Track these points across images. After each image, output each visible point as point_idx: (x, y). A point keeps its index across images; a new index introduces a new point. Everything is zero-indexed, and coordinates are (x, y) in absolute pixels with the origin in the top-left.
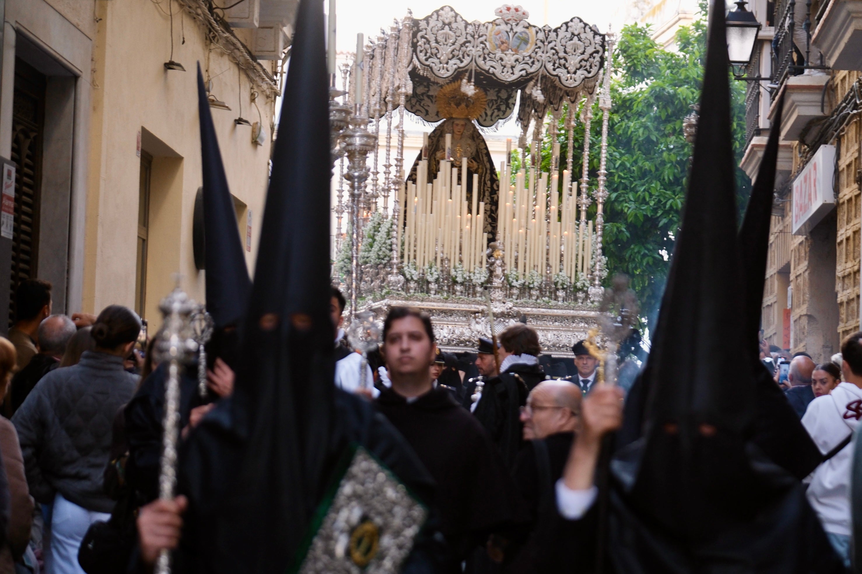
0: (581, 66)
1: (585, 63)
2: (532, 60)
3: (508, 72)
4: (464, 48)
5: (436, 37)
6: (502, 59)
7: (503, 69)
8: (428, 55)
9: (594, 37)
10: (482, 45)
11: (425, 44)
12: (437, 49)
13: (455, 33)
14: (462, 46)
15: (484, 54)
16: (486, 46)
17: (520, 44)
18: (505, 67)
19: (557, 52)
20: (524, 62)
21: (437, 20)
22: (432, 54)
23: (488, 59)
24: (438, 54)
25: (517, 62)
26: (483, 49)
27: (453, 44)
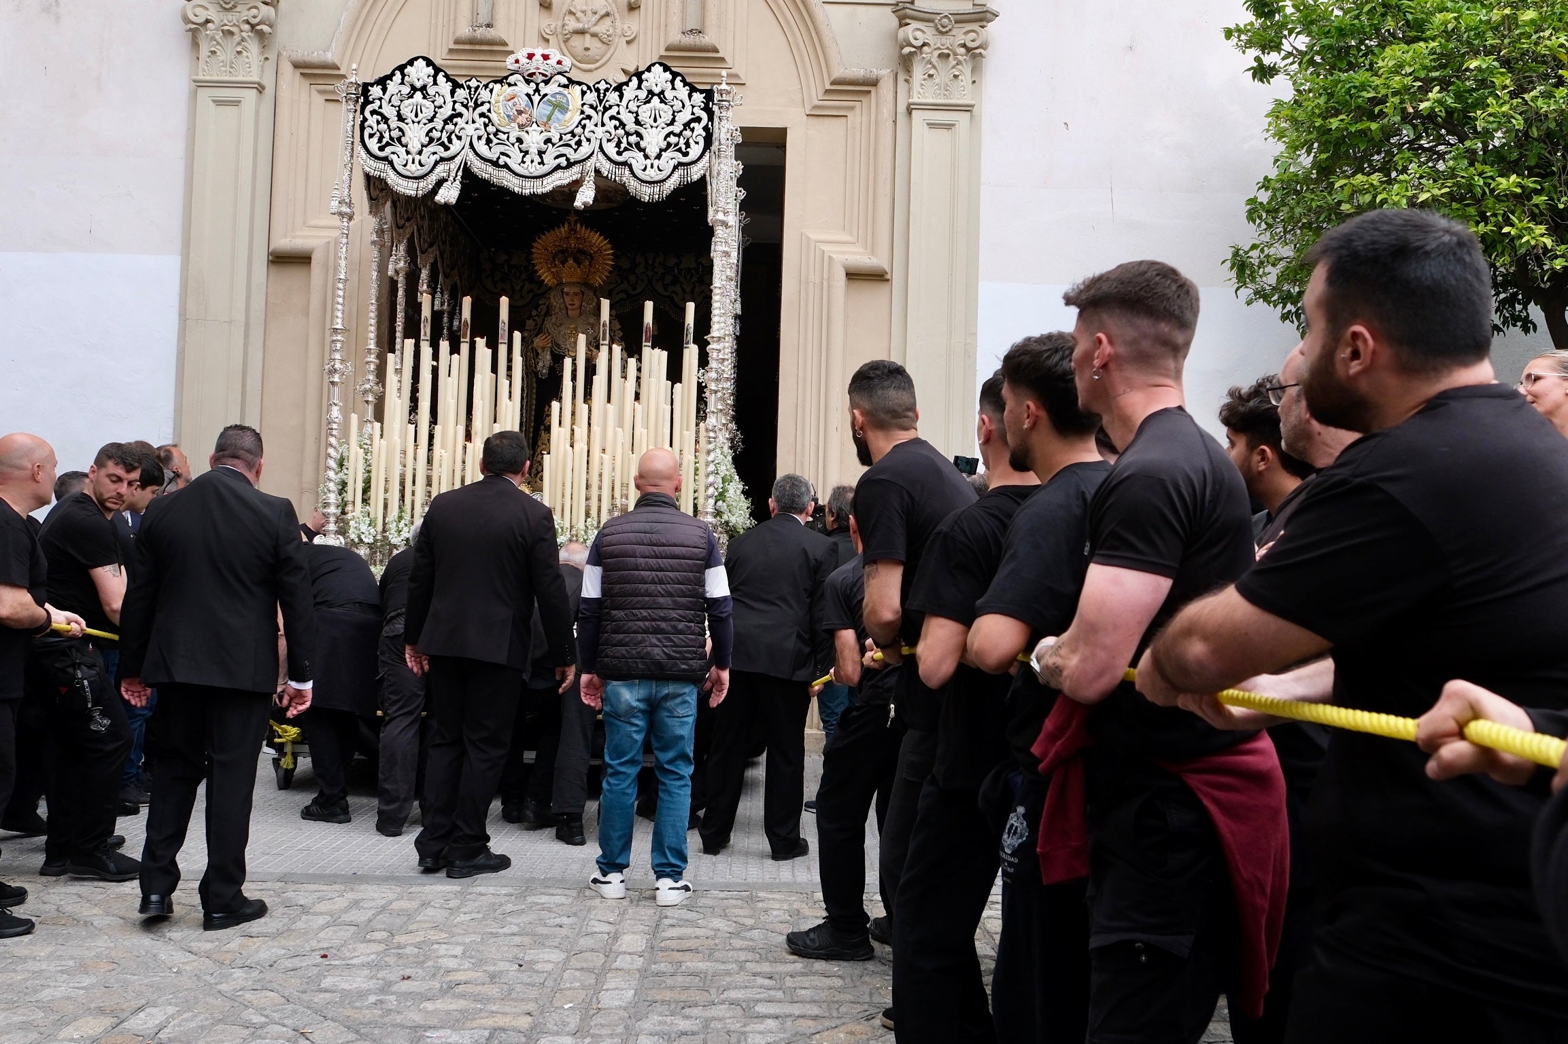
0: (669, 145)
1: (677, 138)
2: (577, 138)
3: (532, 161)
4: (450, 127)
5: (398, 112)
6: (520, 140)
7: (524, 157)
8: (385, 141)
9: (690, 96)
10: (483, 119)
11: (378, 123)
12: (401, 130)
13: (433, 102)
14: (446, 122)
15: (488, 134)
16: (490, 120)
17: (552, 113)
18: (526, 153)
19: (623, 125)
20: (561, 143)
21: (402, 83)
22: (392, 139)
23: (495, 141)
24: (403, 139)
25: (550, 145)
26: (486, 125)
27: (431, 120)
